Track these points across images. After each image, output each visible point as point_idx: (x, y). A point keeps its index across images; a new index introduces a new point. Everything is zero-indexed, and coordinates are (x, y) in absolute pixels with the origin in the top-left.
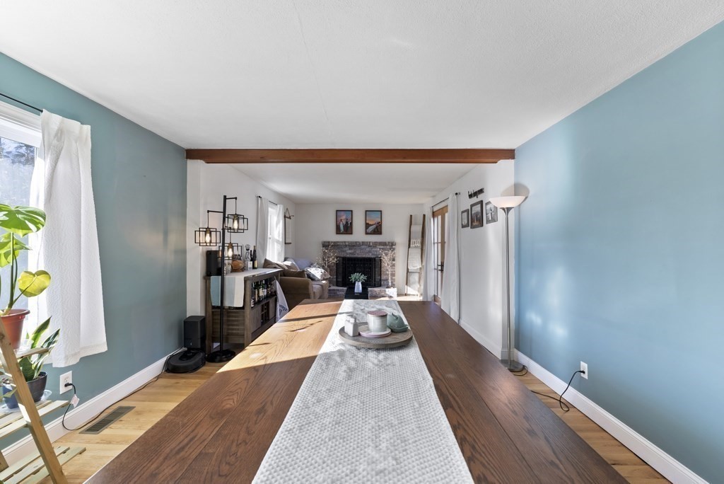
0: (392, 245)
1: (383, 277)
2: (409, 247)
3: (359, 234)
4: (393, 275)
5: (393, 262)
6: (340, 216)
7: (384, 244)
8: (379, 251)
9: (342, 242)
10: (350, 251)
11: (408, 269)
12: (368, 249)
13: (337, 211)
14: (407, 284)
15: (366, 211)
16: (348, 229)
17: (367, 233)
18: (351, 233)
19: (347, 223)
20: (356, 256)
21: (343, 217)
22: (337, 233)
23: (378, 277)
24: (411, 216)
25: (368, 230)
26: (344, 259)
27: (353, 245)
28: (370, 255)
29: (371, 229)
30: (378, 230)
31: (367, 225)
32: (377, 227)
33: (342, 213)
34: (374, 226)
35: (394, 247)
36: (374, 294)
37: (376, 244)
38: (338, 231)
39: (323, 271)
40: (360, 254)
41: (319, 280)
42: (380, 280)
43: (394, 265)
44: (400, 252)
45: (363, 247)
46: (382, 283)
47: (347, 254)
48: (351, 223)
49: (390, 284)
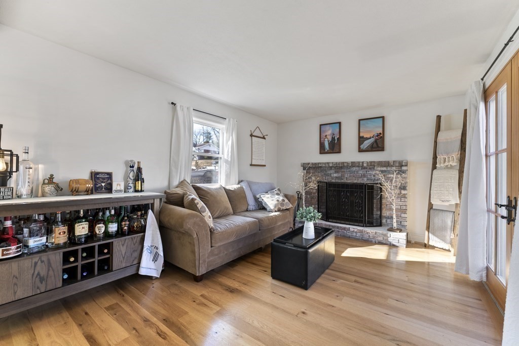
0: (401, 166)
1: (385, 213)
2: (434, 167)
3: (350, 153)
4: (402, 210)
5: (403, 192)
6: (325, 132)
7: (387, 164)
8: (377, 175)
9: (325, 163)
10: (335, 175)
11: (431, 206)
12: (361, 172)
13: (321, 125)
14: (428, 228)
15: (360, 120)
16: (335, 146)
17: (360, 150)
18: (339, 152)
19: (333, 139)
20: (344, 181)
21: (329, 132)
22: (321, 153)
23: (376, 213)
24: (439, 117)
25: (362, 146)
26: (329, 185)
27: (340, 167)
28: (365, 181)
29: (367, 144)
30: (378, 145)
31: (361, 140)
32: (376, 141)
33: (327, 127)
34: (372, 140)
35: (404, 168)
36: (366, 237)
37: (372, 165)
38: (322, 151)
39: (281, 198)
40: (349, 178)
41: (271, 211)
42: (381, 216)
43: (404, 196)
44: (417, 176)
45: (354, 169)
46: (384, 221)
47: (333, 178)
48: (339, 139)
49: (395, 225)
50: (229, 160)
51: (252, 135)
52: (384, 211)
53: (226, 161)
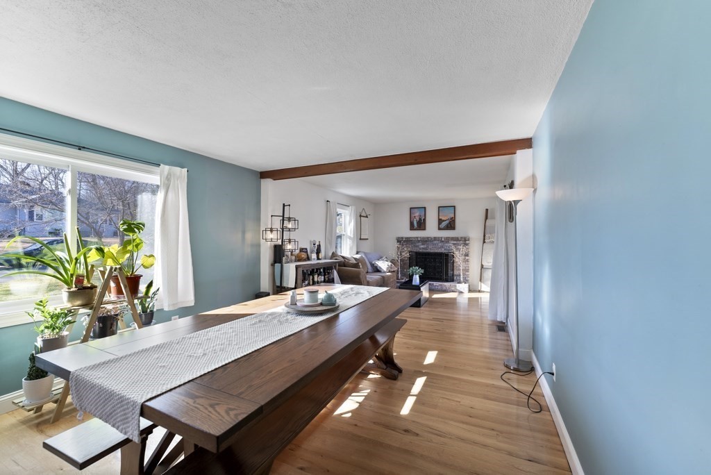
0: (465, 241)
1: (456, 272)
2: (484, 242)
3: (432, 230)
4: (466, 270)
5: (467, 258)
6: (414, 213)
7: (457, 239)
8: (451, 246)
9: (415, 238)
10: (422, 246)
11: (482, 266)
12: (440, 244)
13: (411, 208)
14: (481, 280)
15: (439, 207)
16: (421, 225)
17: (439, 229)
18: (425, 229)
19: (420, 219)
20: (429, 251)
21: (417, 214)
22: (411, 230)
23: (450, 273)
24: (487, 210)
25: (440, 226)
26: (417, 253)
27: (425, 241)
28: (443, 251)
29: (444, 224)
30: (451, 225)
31: (440, 221)
32: (450, 223)
33: (416, 210)
34: (447, 222)
35: (467, 242)
36: (444, 288)
37: (448, 240)
38: (412, 228)
39: (390, 264)
40: (432, 249)
41: (385, 272)
42: (453, 275)
43: (467, 261)
44: (475, 247)
45: (435, 242)
46: (455, 278)
47: (420, 249)
48: (424, 220)
49: (462, 279)
50: (352, 236)
51: (361, 216)
52: (455, 271)
53: (350, 238)
